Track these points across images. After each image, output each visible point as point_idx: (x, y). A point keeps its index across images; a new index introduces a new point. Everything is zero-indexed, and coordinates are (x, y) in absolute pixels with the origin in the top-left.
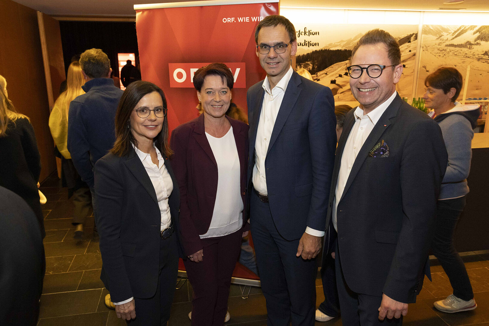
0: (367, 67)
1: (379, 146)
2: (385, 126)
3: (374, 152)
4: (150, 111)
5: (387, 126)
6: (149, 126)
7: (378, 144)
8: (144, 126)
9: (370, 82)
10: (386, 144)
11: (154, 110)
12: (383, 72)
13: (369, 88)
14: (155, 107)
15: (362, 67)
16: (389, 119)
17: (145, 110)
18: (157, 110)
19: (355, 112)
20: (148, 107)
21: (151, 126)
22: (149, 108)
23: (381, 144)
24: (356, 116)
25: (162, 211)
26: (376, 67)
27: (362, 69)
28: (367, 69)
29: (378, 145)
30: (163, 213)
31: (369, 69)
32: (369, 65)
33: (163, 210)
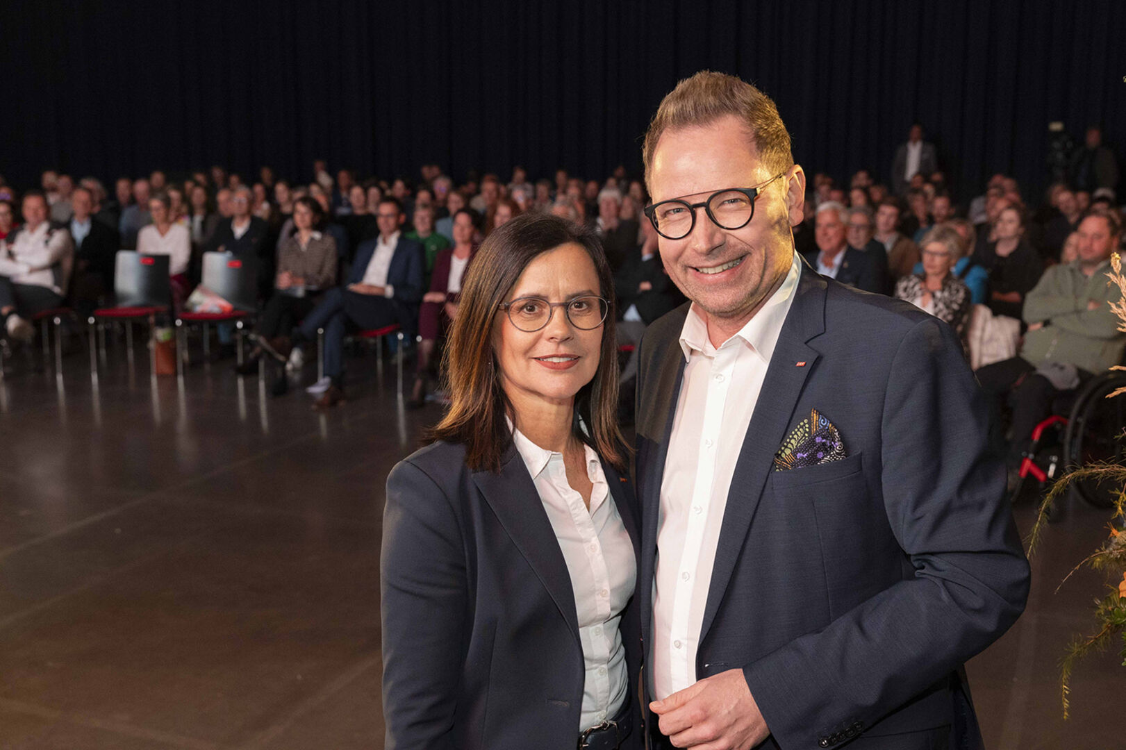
0: (705, 200)
1: (806, 432)
2: (800, 364)
3: (794, 453)
4: (552, 306)
5: (810, 365)
6: (550, 360)
7: (802, 424)
8: (535, 358)
9: (725, 243)
10: (824, 423)
11: (566, 306)
12: (755, 206)
13: (727, 262)
14: (570, 293)
15: (694, 201)
16: (806, 343)
17: (536, 307)
18: (579, 305)
19: (682, 337)
20: (543, 293)
21: (555, 360)
22: (547, 297)
23: (809, 423)
24: (687, 346)
25: (591, 660)
26: (732, 196)
27: (693, 209)
28: (706, 205)
29: (801, 427)
30: (596, 668)
31: (712, 207)
32: (712, 194)
33: (596, 658)
